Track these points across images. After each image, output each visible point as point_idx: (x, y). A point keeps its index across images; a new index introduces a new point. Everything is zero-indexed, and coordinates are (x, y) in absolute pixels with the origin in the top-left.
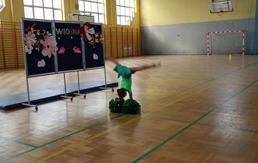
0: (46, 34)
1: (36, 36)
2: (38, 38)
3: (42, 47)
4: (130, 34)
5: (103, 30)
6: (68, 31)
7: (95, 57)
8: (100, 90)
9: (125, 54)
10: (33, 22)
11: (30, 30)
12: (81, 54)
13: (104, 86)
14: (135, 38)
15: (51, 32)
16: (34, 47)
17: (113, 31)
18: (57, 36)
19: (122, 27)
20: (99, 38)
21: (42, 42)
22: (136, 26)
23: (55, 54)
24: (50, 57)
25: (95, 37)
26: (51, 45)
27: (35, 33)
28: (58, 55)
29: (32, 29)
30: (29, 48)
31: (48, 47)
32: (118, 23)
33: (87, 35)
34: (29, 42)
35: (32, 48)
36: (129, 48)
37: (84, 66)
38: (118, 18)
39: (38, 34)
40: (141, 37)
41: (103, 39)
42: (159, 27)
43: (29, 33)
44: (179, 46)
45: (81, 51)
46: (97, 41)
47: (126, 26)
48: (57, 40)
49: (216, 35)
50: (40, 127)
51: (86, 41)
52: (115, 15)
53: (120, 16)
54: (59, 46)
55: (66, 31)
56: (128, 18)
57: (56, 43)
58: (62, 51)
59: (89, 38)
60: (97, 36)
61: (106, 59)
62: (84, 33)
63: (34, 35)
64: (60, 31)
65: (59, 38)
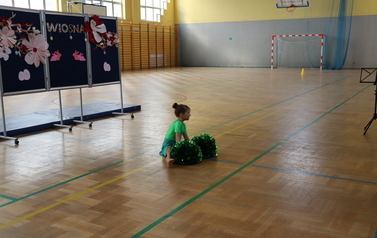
0: (31, 31)
1: (16, 34)
2: (19, 36)
3: (25, 50)
4: (160, 35)
5: (119, 28)
6: (65, 28)
7: (107, 67)
8: (113, 116)
9: (153, 64)
10: (11, 11)
11: (6, 24)
12: (85, 63)
13: (119, 111)
14: (167, 40)
15: (39, 28)
16: (13, 50)
17: (134, 29)
18: (49, 34)
19: (148, 24)
20: (112, 39)
21: (25, 42)
22: (169, 23)
23: (46, 62)
24: (37, 65)
25: (106, 38)
26: (39, 50)
27: (14, 28)
28: (51, 63)
29: (10, 23)
30: (4, 52)
31: (35, 50)
32: (143, 18)
33: (95, 34)
34: (5, 42)
35: (10, 52)
36: (159, 56)
37: (90, 80)
38: (142, 10)
39: (20, 30)
40: (176, 39)
41: (118, 41)
42: (202, 26)
43: (5, 28)
44: (231, 54)
45: (85, 57)
46: (109, 43)
47: (154, 23)
48: (49, 41)
49: (284, 39)
50: (22, 169)
51: (93, 43)
52: (138, 6)
53: (145, 7)
54: (51, 50)
55: (63, 28)
56: (157, 11)
57: (47, 46)
58: (56, 57)
59: (98, 39)
60: (109, 35)
61: (123, 70)
62: (91, 31)
63: (13, 32)
64: (52, 28)
65: (52, 38)
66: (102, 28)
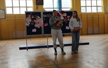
0: (37, 18)
2: (32, 19)
3: (35, 23)
6: (50, 16)
15: (40, 16)
16: (31, 23)
21: (35, 21)
23: (42, 26)
26: (40, 22)
28: (44, 27)
29: (30, 16)
31: (38, 23)
34: (28, 21)
35: (30, 24)
39: (33, 17)
43: (28, 17)
46: (68, 20)
57: (43, 21)
58: (46, 25)
59: (62, 18)
60: (68, 17)
63: (30, 18)
64: (45, 16)
65: (44, 19)
66: (65, 15)
